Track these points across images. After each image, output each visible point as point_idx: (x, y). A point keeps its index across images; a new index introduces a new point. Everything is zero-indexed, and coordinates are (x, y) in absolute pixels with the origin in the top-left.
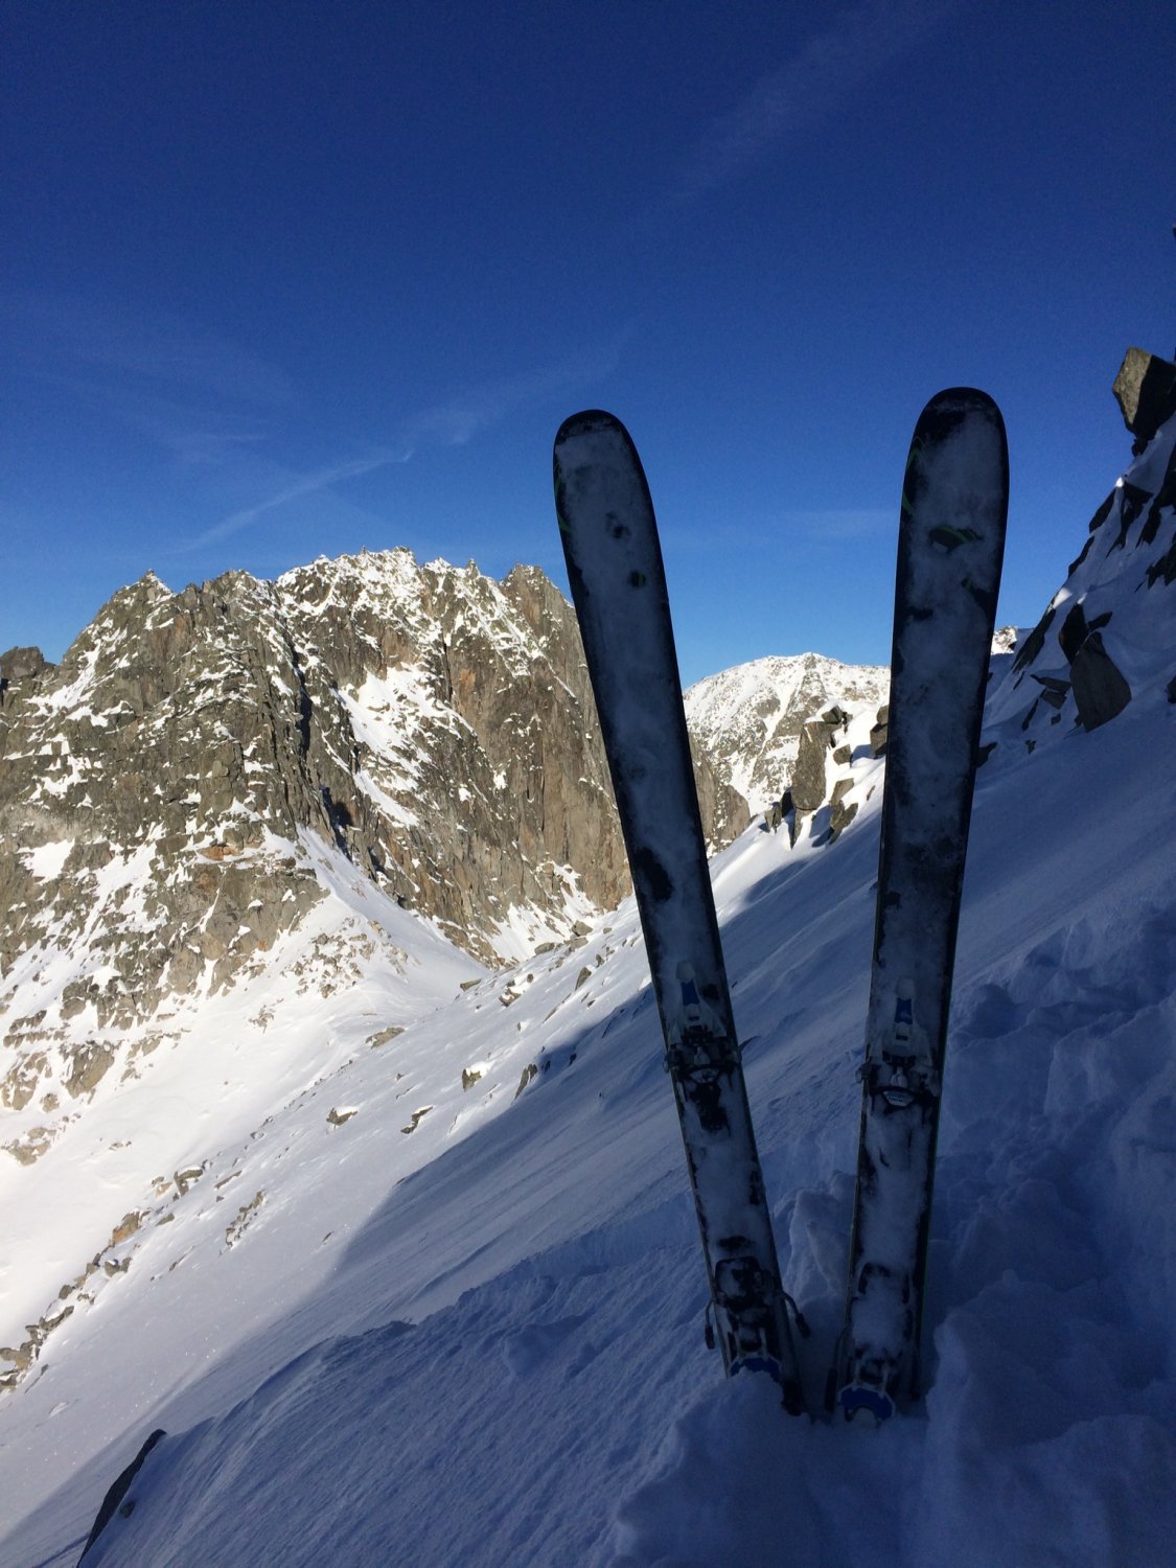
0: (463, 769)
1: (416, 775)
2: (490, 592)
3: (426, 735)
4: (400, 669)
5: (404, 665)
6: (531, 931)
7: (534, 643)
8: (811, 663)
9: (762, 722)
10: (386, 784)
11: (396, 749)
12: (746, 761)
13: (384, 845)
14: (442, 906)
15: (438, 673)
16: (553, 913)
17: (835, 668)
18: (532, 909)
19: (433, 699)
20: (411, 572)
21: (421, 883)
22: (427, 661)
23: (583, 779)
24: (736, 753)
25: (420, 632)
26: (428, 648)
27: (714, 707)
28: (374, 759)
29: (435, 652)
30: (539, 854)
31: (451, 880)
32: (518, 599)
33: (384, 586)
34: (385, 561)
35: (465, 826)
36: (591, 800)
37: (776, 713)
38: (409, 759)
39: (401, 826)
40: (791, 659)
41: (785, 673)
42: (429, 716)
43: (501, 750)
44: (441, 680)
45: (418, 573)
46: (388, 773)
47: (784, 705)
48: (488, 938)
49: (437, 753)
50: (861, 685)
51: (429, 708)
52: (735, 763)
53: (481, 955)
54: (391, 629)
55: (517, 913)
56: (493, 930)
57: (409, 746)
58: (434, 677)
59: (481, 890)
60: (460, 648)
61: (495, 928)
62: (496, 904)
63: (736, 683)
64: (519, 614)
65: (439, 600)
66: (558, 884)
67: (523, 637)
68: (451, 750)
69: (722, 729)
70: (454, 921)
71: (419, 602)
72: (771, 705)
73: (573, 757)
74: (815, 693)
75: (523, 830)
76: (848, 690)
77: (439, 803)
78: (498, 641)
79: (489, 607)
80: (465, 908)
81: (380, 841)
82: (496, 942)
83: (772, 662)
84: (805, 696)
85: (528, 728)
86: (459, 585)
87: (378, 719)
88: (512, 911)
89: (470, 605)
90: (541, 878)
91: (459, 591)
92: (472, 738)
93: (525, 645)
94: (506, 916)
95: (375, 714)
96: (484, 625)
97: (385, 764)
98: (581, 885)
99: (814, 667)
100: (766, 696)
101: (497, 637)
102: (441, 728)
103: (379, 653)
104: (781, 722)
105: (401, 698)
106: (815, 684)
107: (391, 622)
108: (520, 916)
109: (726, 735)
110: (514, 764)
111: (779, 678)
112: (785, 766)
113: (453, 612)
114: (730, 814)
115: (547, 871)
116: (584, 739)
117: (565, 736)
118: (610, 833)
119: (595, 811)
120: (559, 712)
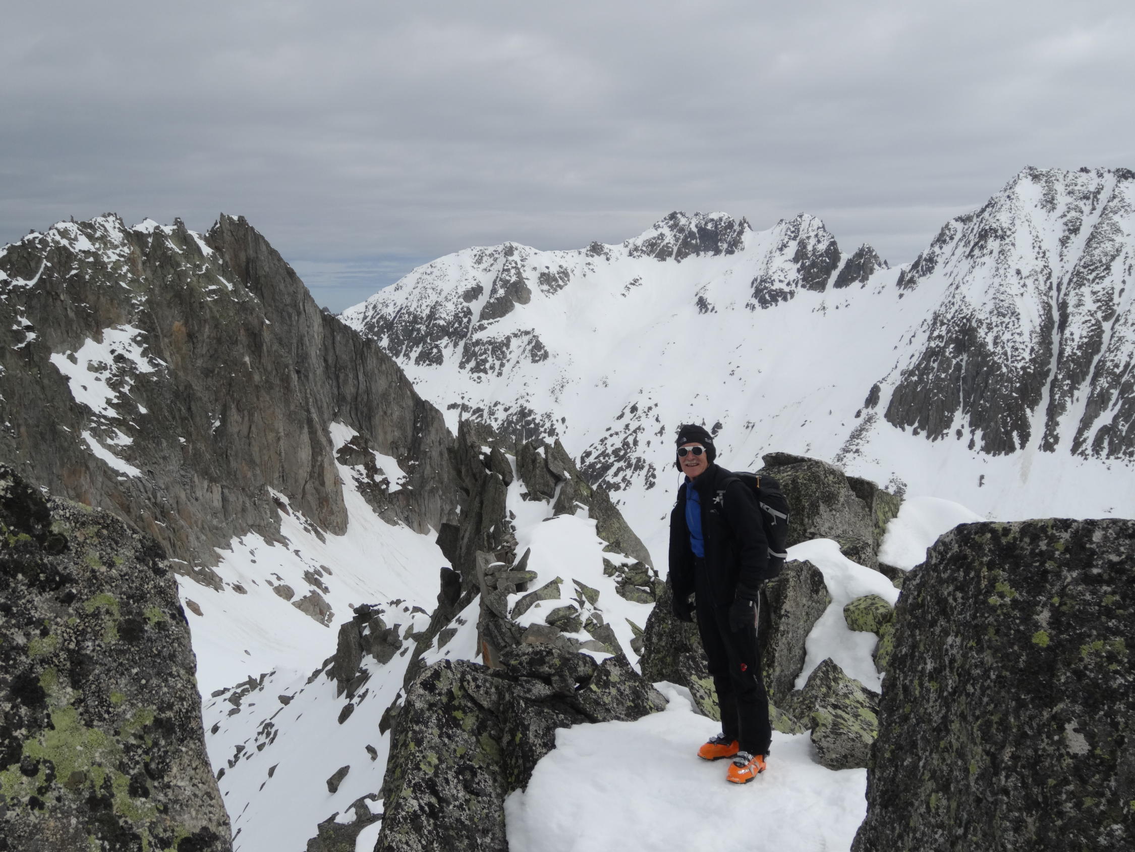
0: (181, 417)
1: (137, 428)
2: (197, 247)
4: (115, 329)
5: (118, 325)
8: (509, 252)
9: (468, 308)
10: (109, 442)
15: (150, 329)
19: (148, 356)
22: (141, 320)
24: (446, 338)
26: (140, 308)
29: (147, 311)
30: (257, 484)
32: (224, 250)
33: (95, 254)
34: (94, 229)
35: (186, 469)
36: (301, 428)
39: (126, 478)
41: (487, 262)
42: (145, 372)
43: (216, 392)
44: (155, 337)
46: (109, 431)
47: (487, 291)
48: (213, 567)
49: (153, 404)
50: (554, 269)
51: (145, 365)
52: (446, 347)
54: (104, 294)
55: (238, 541)
56: (218, 559)
58: (146, 333)
59: (205, 524)
60: (171, 302)
61: (220, 556)
64: (226, 264)
65: (149, 259)
66: (273, 507)
67: (230, 286)
71: (129, 265)
72: (476, 292)
74: (514, 279)
75: (240, 465)
76: (542, 275)
77: (160, 451)
79: (197, 262)
80: (191, 544)
82: (221, 570)
83: (474, 252)
84: (505, 283)
86: (167, 242)
88: (234, 540)
89: (179, 260)
91: (168, 249)
92: (188, 387)
93: (232, 293)
94: (229, 545)
96: (193, 279)
97: (106, 422)
98: (295, 503)
99: (513, 255)
100: (470, 284)
101: (206, 290)
104: (485, 307)
105: (118, 357)
106: (513, 271)
108: (241, 544)
111: (481, 266)
112: (490, 347)
113: (162, 269)
114: (427, 426)
115: (265, 498)
116: (292, 373)
117: (274, 372)
118: (321, 455)
119: (305, 437)
120: (268, 351)
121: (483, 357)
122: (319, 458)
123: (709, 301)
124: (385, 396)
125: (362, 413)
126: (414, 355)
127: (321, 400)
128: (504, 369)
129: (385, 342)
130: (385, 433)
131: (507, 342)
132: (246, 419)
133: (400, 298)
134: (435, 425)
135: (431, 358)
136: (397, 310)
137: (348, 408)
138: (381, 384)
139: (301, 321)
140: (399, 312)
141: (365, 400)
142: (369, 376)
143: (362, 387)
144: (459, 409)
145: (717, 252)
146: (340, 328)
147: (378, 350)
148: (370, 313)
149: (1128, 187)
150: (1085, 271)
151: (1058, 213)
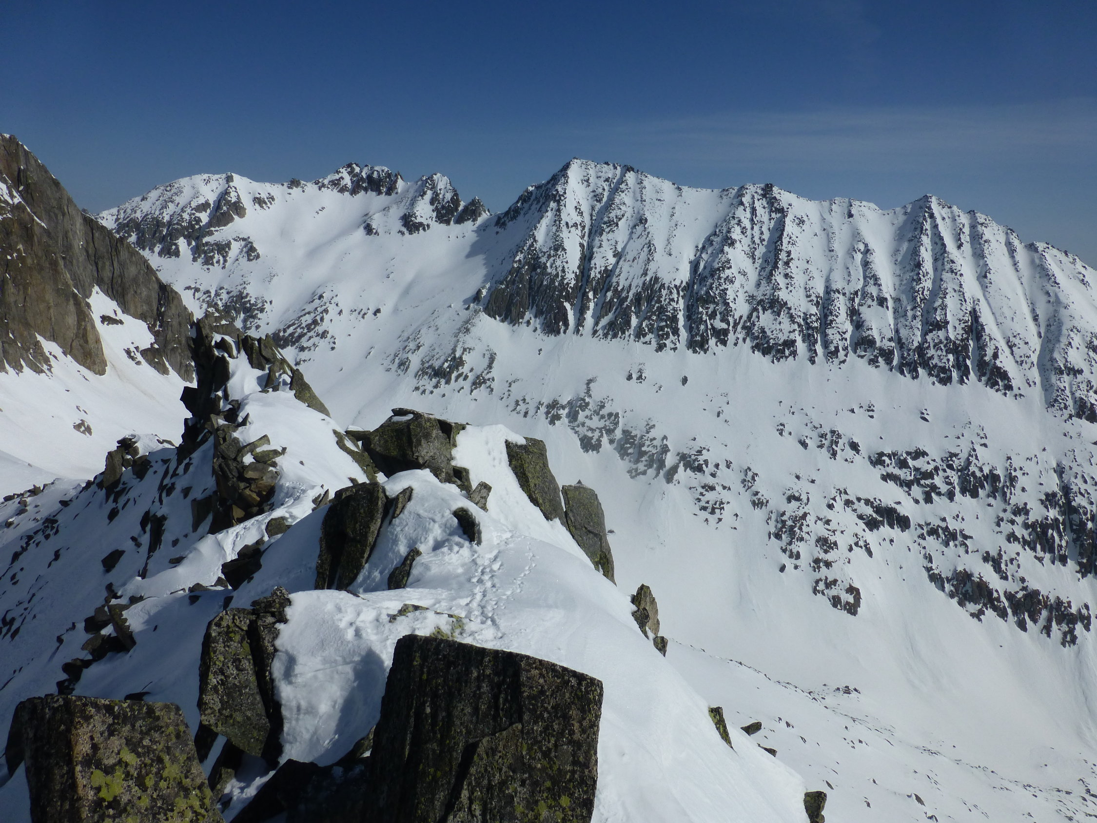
8: (230, 180)
9: (199, 218)
12: (189, 244)
17: (247, 183)
24: (182, 238)
27: (165, 207)
40: (217, 176)
41: (213, 186)
47: (213, 207)
50: (264, 194)
52: (181, 245)
63: (180, 192)
67: (5, 188)
69: (172, 222)
72: (204, 206)
73: (51, 271)
74: (234, 200)
76: (255, 198)
83: (204, 177)
84: (227, 202)
99: (232, 182)
100: (201, 201)
104: (211, 217)
106: (233, 194)
109: (175, 227)
112: (216, 247)
114: (169, 303)
115: (39, 351)
116: (59, 259)
117: (44, 258)
118: (85, 321)
119: (72, 307)
120: (38, 242)
121: (212, 254)
122: (83, 323)
123: (373, 227)
124: (135, 280)
125: (117, 292)
126: (157, 249)
127: (84, 281)
128: (227, 264)
129: (133, 238)
130: (136, 307)
131: (228, 245)
132: (21, 292)
133: (146, 207)
134: (175, 302)
135: (170, 251)
136: (143, 215)
137: (106, 287)
138: (132, 271)
139: (65, 220)
140: (144, 217)
141: (120, 282)
142: (122, 265)
143: (117, 273)
144: (193, 290)
145: (380, 193)
146: (98, 228)
147: (129, 245)
148: (122, 216)
149: (630, 177)
150: (605, 226)
151: (591, 189)
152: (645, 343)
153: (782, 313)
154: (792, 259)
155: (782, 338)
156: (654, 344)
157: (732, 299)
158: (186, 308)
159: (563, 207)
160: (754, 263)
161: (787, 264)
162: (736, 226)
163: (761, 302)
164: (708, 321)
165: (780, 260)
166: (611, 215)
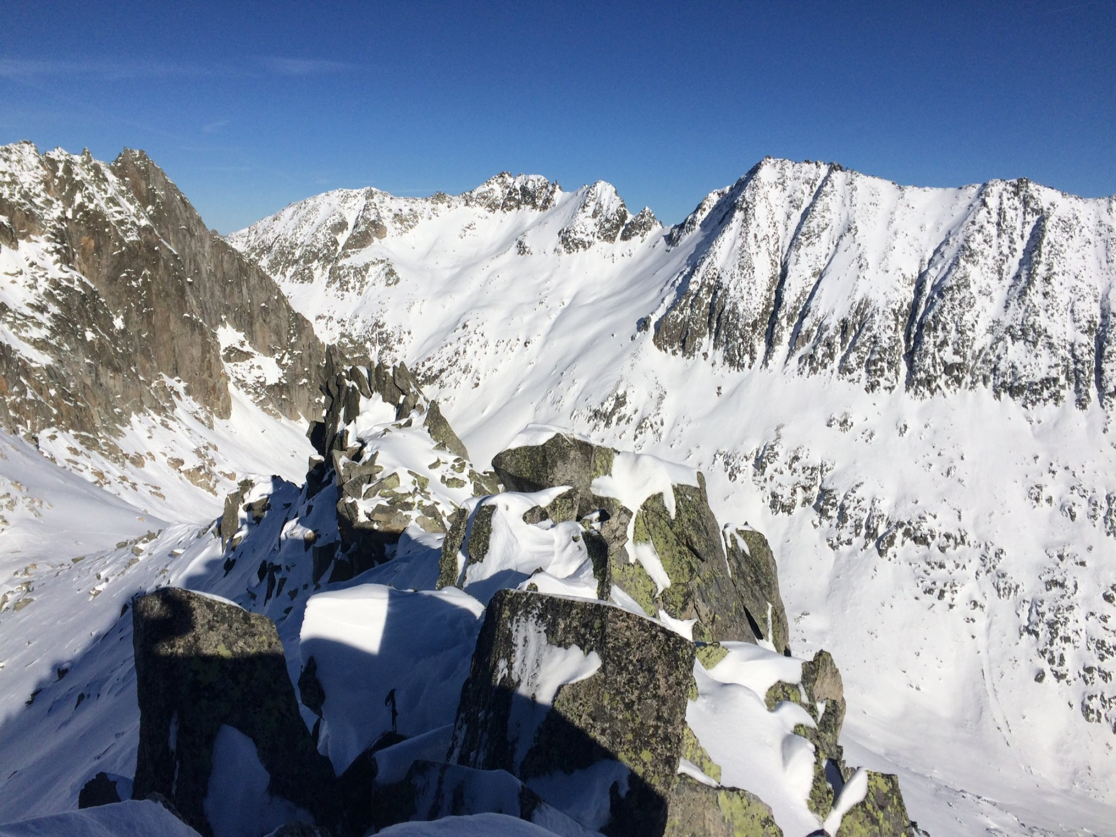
0: (88, 317)
1: (49, 324)
2: (103, 175)
3: (56, 292)
4: (30, 240)
5: (33, 237)
6: (150, 431)
7: (142, 214)
8: (370, 195)
9: (335, 238)
10: (23, 334)
11: (31, 305)
12: (324, 267)
13: (25, 382)
14: (76, 422)
15: (62, 243)
16: (167, 416)
17: (387, 199)
18: (149, 415)
19: (59, 265)
20: (35, 162)
21: (57, 406)
22: (52, 234)
23: (186, 315)
24: (316, 261)
25: (44, 211)
26: (53, 223)
27: (299, 226)
28: (11, 314)
29: (59, 226)
30: (154, 375)
31: (82, 402)
32: (127, 179)
33: (12, 175)
34: (11, 153)
35: (92, 359)
36: (193, 330)
37: (345, 231)
38: (42, 312)
39: (38, 365)
40: (355, 191)
41: (351, 202)
42: (56, 277)
43: (119, 297)
44: (65, 248)
45: (40, 162)
46: (24, 325)
47: (351, 226)
48: (115, 440)
49: (65, 306)
50: (406, 211)
51: (56, 271)
52: (316, 269)
53: (110, 454)
54: (20, 210)
55: (138, 419)
56: (119, 434)
57: (41, 302)
58: (59, 246)
59: (108, 406)
60: (80, 220)
61: (121, 431)
62: (121, 414)
63: (315, 209)
64: (128, 191)
65: (60, 182)
66: (169, 393)
67: (132, 209)
68: (77, 303)
69: (305, 244)
70: (87, 431)
71: (43, 186)
72: (341, 226)
73: (177, 299)
74: (373, 218)
75: (139, 358)
76: (396, 215)
77: (69, 344)
78: (112, 214)
79: (103, 187)
80: (96, 421)
81: (22, 379)
82: (122, 443)
83: (342, 193)
84: (366, 220)
85: (140, 280)
86: (76, 169)
87: (14, 282)
88: (134, 418)
89: (87, 185)
90: (156, 391)
91: (77, 175)
92: (94, 293)
93: (134, 215)
94: (129, 422)
95: (10, 278)
96: (99, 202)
97: (21, 317)
98: (188, 391)
99: (372, 198)
100: (337, 219)
101: (111, 210)
102: (67, 286)
103: (11, 229)
104: (349, 239)
105: (32, 264)
106: (373, 211)
107: (19, 204)
108: (140, 421)
109: (309, 248)
110: (130, 310)
111: (347, 205)
112: (352, 271)
113: (72, 192)
114: (300, 332)
118: (210, 353)
119: (196, 338)
122: (208, 355)
123: (526, 245)
126: (289, 274)
127: (210, 308)
128: (364, 290)
129: (265, 262)
130: (264, 339)
131: (366, 268)
133: (278, 227)
134: (307, 332)
135: (305, 277)
136: (275, 236)
137: (234, 315)
138: (261, 297)
139: (194, 242)
140: (277, 238)
141: (248, 310)
142: (251, 291)
143: (245, 299)
144: (326, 319)
145: (534, 206)
146: (227, 250)
147: (259, 269)
148: (253, 237)
149: (838, 177)
150: (803, 238)
151: (787, 193)
152: (851, 381)
153: (1039, 343)
154: (1054, 273)
155: (1040, 375)
156: (864, 382)
157: (969, 326)
158: (317, 339)
159: (751, 216)
160: (1000, 279)
161: (1047, 280)
162: (976, 234)
163: (1009, 329)
164: (936, 354)
165: (1037, 275)
166: (811, 225)
